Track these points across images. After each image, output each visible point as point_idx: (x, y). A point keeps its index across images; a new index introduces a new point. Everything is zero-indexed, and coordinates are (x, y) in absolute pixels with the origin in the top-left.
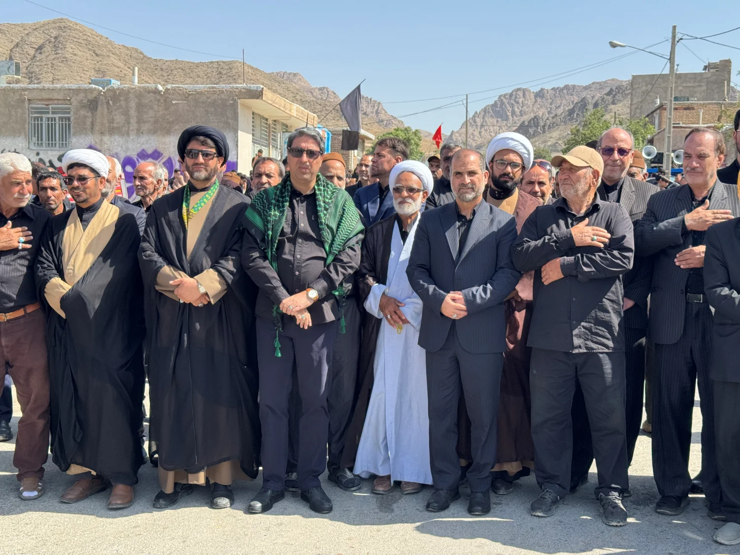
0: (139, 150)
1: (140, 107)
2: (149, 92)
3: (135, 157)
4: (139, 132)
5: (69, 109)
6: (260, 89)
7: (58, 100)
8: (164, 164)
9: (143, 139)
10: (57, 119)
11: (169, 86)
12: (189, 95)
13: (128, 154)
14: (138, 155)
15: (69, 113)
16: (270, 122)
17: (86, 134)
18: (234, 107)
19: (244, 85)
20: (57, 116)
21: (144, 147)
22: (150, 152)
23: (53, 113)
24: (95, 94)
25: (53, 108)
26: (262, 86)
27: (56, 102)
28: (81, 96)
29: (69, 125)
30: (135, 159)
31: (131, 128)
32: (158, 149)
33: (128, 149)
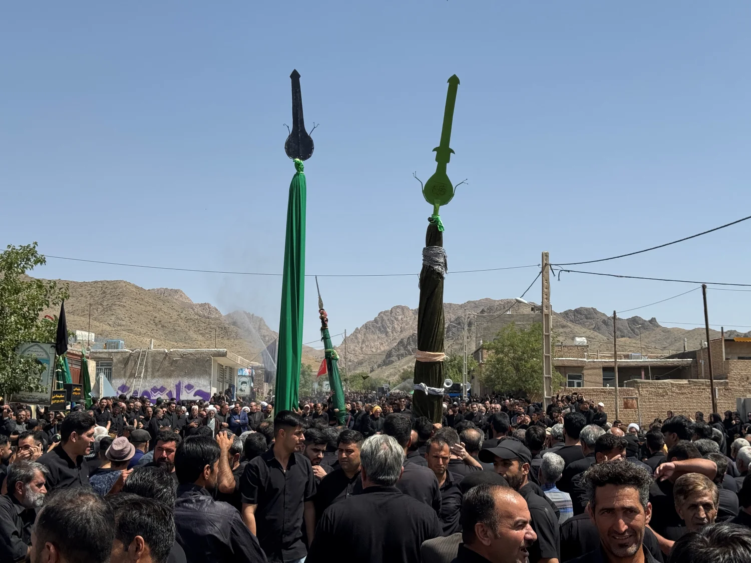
0: (152, 387)
1: (153, 361)
2: (160, 353)
3: (149, 391)
4: (153, 377)
5: (111, 363)
6: (225, 352)
7: (105, 358)
8: (167, 394)
9: (154, 381)
10: (103, 369)
11: (171, 350)
12: (184, 355)
13: (146, 389)
14: (151, 389)
15: (111, 366)
16: (224, 367)
17: (120, 378)
18: (209, 361)
19: (216, 349)
20: (103, 368)
21: (155, 385)
22: (159, 387)
23: (101, 366)
24: (128, 355)
25: (101, 363)
26: (226, 350)
27: (103, 359)
28: (119, 356)
29: (111, 372)
30: (150, 392)
31: (148, 374)
32: (164, 386)
33: (146, 386)
